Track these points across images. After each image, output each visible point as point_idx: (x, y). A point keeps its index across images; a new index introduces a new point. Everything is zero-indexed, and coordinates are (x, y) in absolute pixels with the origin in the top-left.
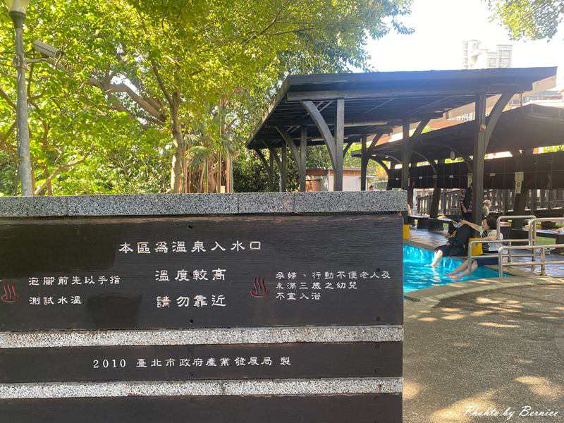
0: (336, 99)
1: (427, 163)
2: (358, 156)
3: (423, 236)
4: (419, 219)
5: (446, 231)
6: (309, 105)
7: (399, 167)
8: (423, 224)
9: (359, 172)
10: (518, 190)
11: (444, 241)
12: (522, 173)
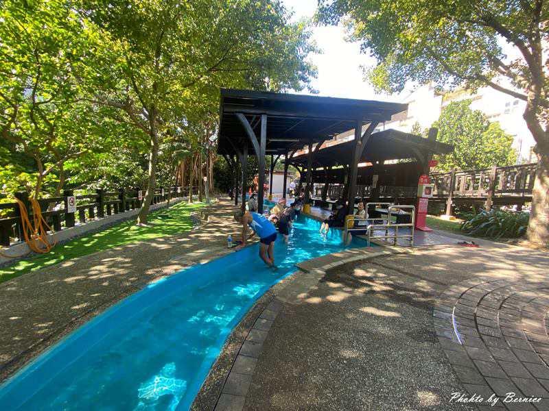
0: (261, 114)
1: (322, 169)
2: (283, 163)
3: (317, 211)
4: (316, 201)
5: (330, 208)
6: (241, 117)
7: (306, 170)
8: (318, 204)
9: (282, 172)
10: (374, 186)
11: (328, 215)
12: (377, 176)
